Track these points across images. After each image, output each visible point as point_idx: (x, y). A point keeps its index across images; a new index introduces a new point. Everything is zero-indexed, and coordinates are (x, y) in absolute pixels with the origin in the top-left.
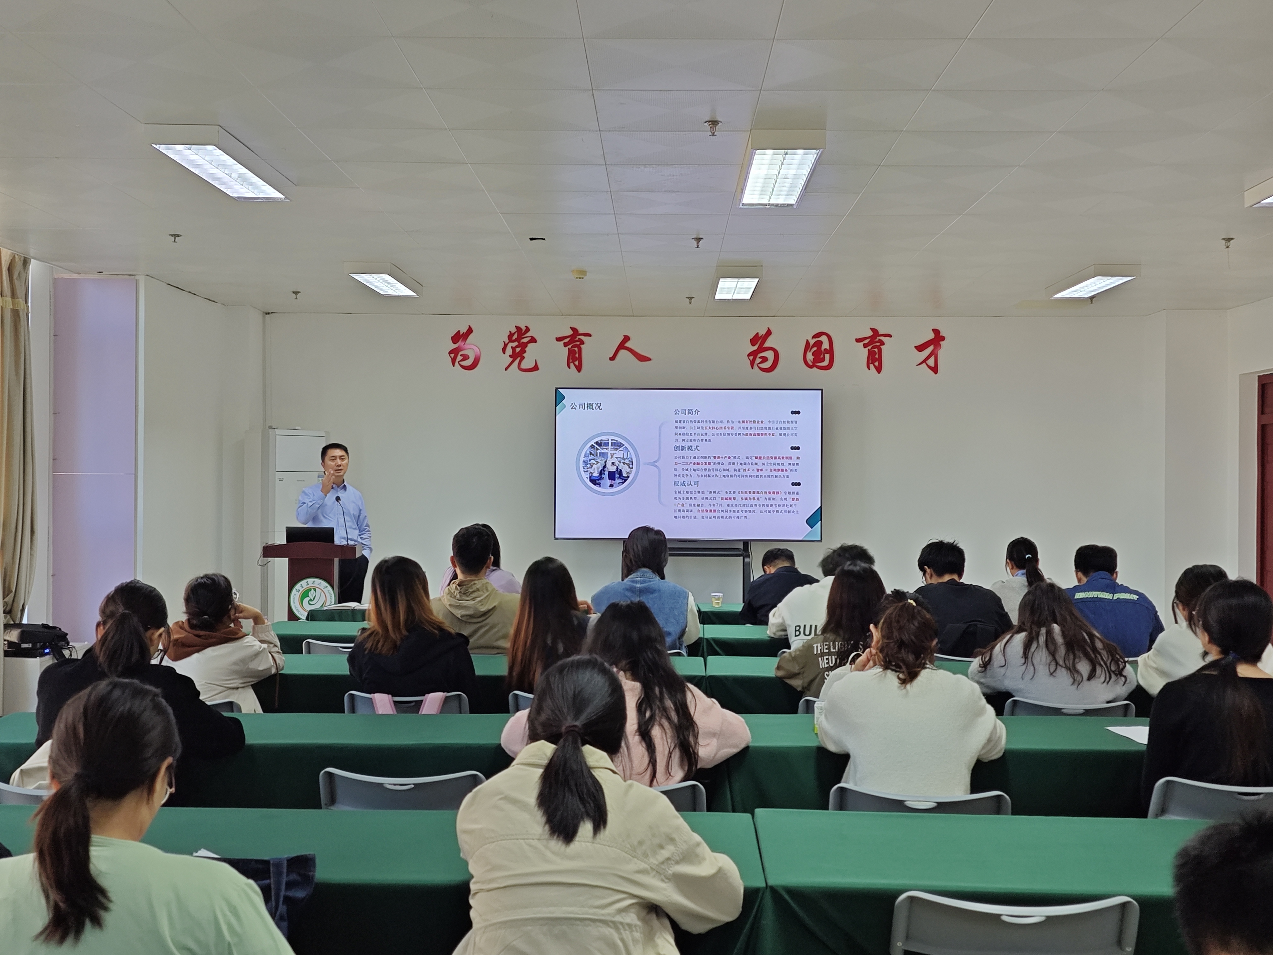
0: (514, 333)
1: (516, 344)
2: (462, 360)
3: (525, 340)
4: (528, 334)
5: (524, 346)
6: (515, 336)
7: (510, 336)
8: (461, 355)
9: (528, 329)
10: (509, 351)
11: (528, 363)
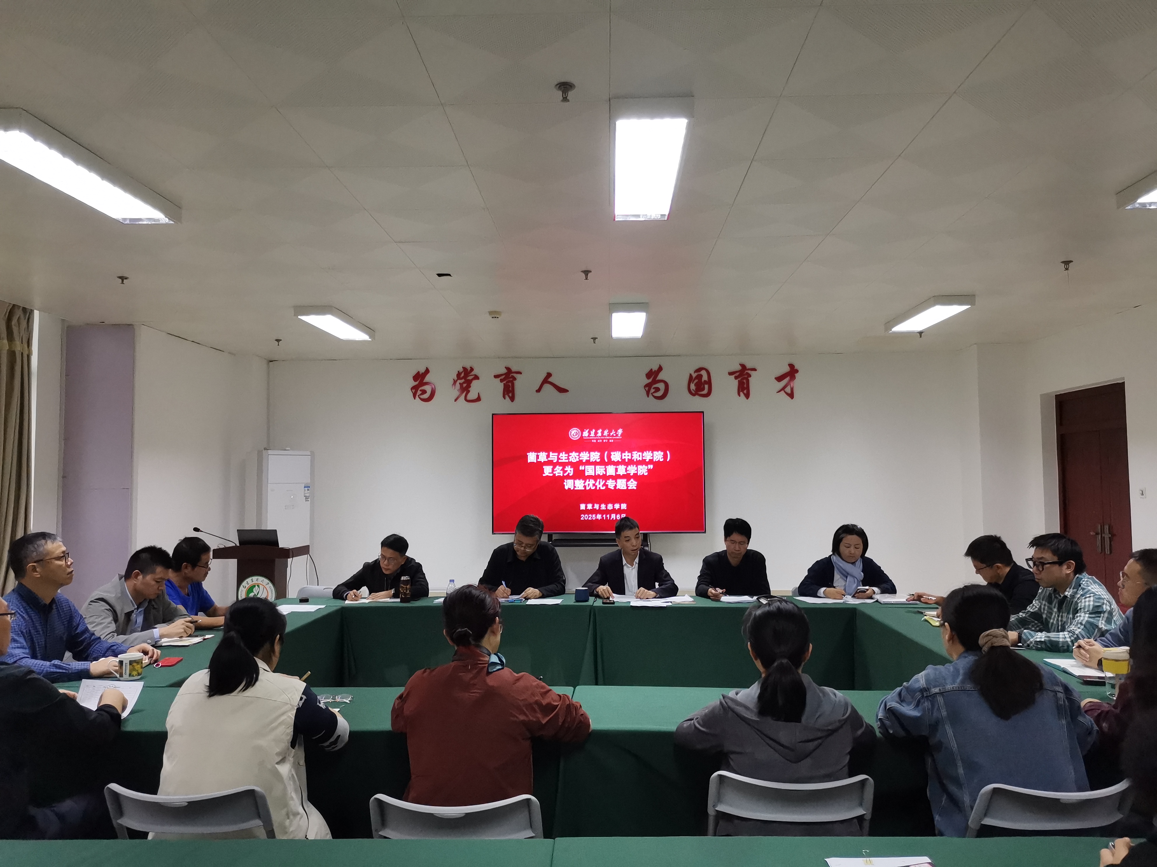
0: (462, 372)
1: (463, 381)
2: (421, 395)
3: (470, 378)
5: (469, 383)
6: (463, 375)
7: (459, 374)
8: (420, 391)
9: (472, 369)
10: (458, 385)
11: (472, 395)
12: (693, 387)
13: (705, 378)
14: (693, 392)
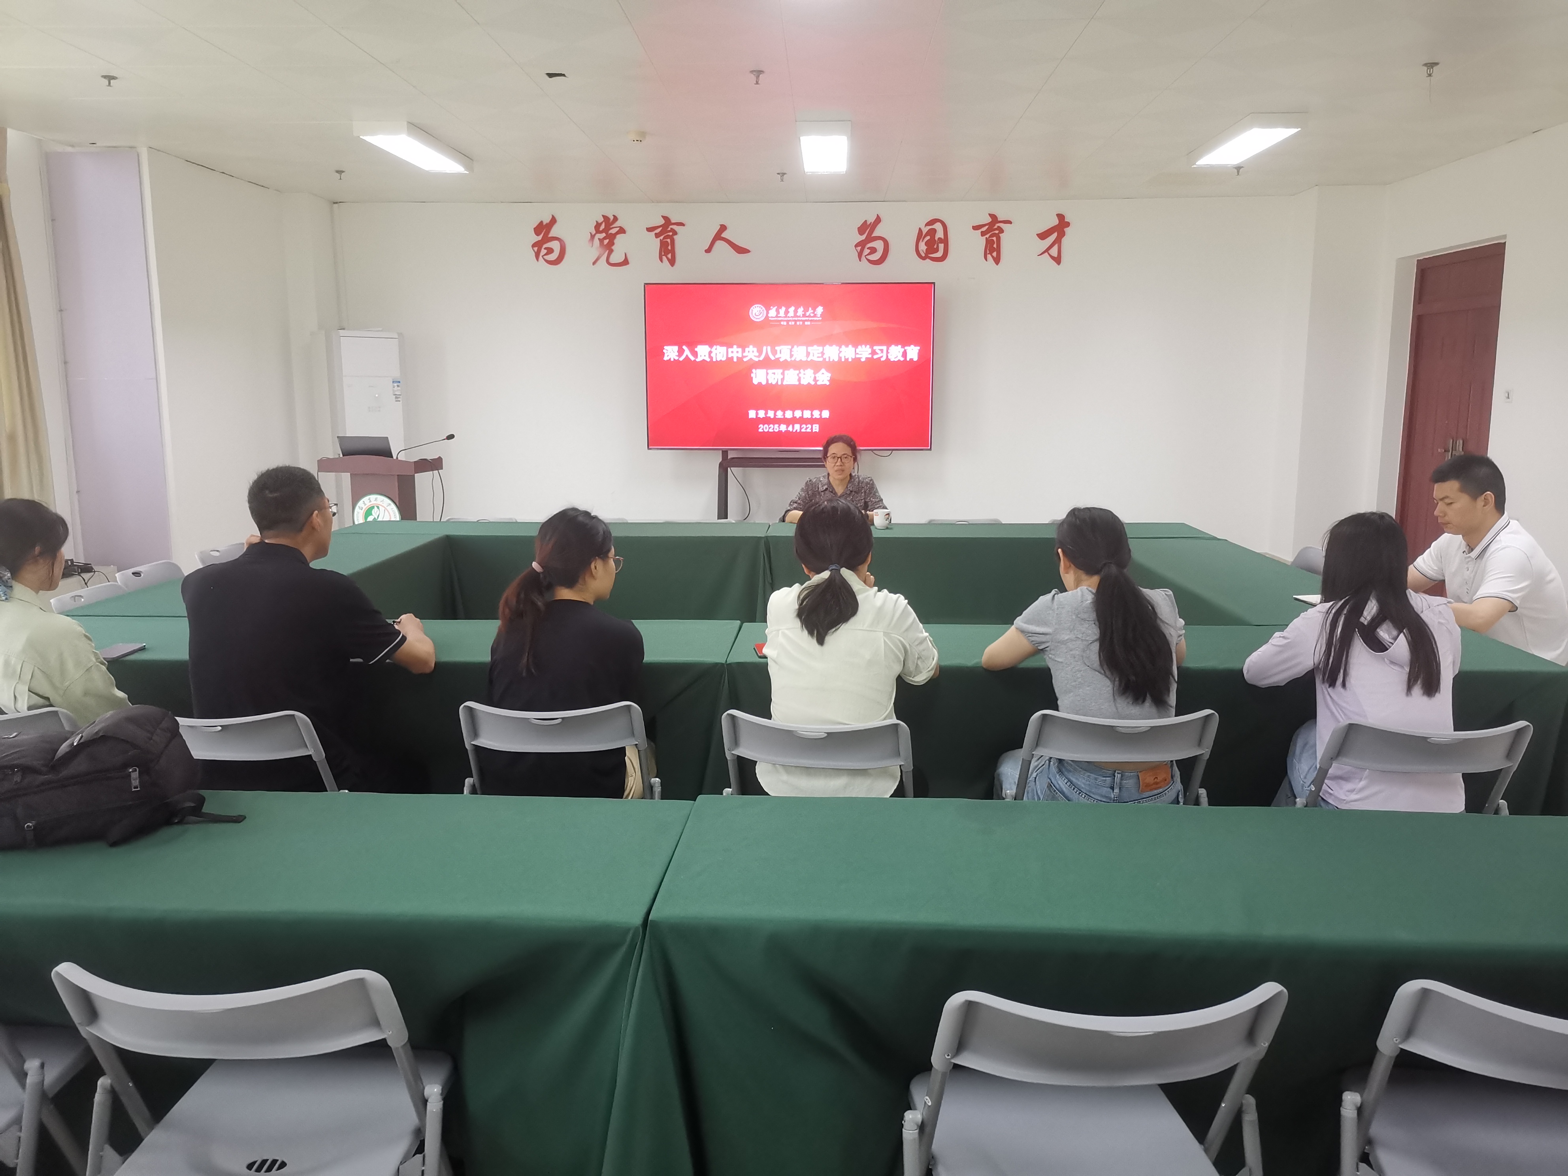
0: (602, 223)
1: (604, 235)
2: (546, 255)
3: (613, 231)
4: (617, 224)
5: (612, 238)
6: (602, 227)
7: (598, 225)
8: (545, 249)
9: (616, 219)
10: (596, 242)
11: (616, 257)
12: (923, 247)
13: (940, 234)
14: (923, 255)
